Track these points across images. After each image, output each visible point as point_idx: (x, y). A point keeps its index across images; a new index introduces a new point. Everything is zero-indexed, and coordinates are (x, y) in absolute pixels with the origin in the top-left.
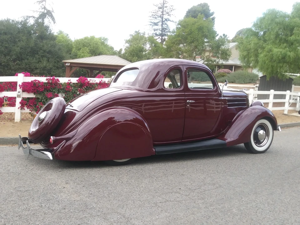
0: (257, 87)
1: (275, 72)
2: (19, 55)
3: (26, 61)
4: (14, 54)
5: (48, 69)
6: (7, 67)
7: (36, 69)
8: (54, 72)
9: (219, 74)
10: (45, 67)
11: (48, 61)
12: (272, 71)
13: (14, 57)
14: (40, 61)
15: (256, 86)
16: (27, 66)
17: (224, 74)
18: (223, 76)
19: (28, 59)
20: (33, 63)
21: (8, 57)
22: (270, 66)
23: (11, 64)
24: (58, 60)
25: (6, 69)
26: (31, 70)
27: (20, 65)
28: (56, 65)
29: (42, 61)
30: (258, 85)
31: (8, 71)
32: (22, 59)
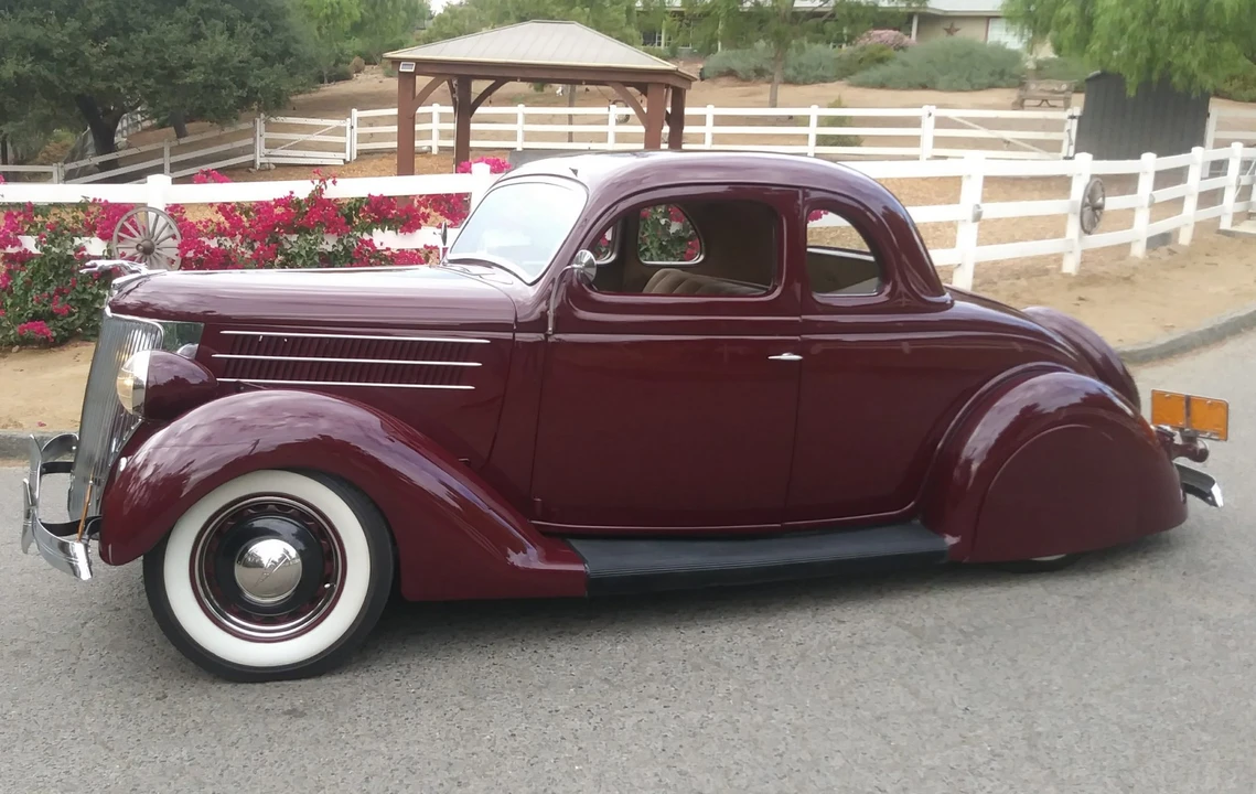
0: (1072, 117)
1: (1160, 66)
2: (115, 13)
3: (144, 34)
4: (97, 11)
5: (235, 68)
6: (73, 64)
7: (188, 66)
8: (257, 77)
9: (865, 53)
10: (222, 60)
11: (231, 32)
12: (1151, 62)
13: (96, 21)
14: (196, 37)
15: (1069, 112)
16: (152, 57)
17: (885, 53)
18: (881, 60)
19: (149, 30)
20: (175, 43)
21: (73, 24)
22: (1144, 42)
23: (89, 50)
24: (266, 25)
25: (69, 71)
26: (165, 72)
27: (121, 55)
28: (261, 49)
29: (208, 33)
30: (1077, 111)
31: (76, 81)
32: (127, 30)
